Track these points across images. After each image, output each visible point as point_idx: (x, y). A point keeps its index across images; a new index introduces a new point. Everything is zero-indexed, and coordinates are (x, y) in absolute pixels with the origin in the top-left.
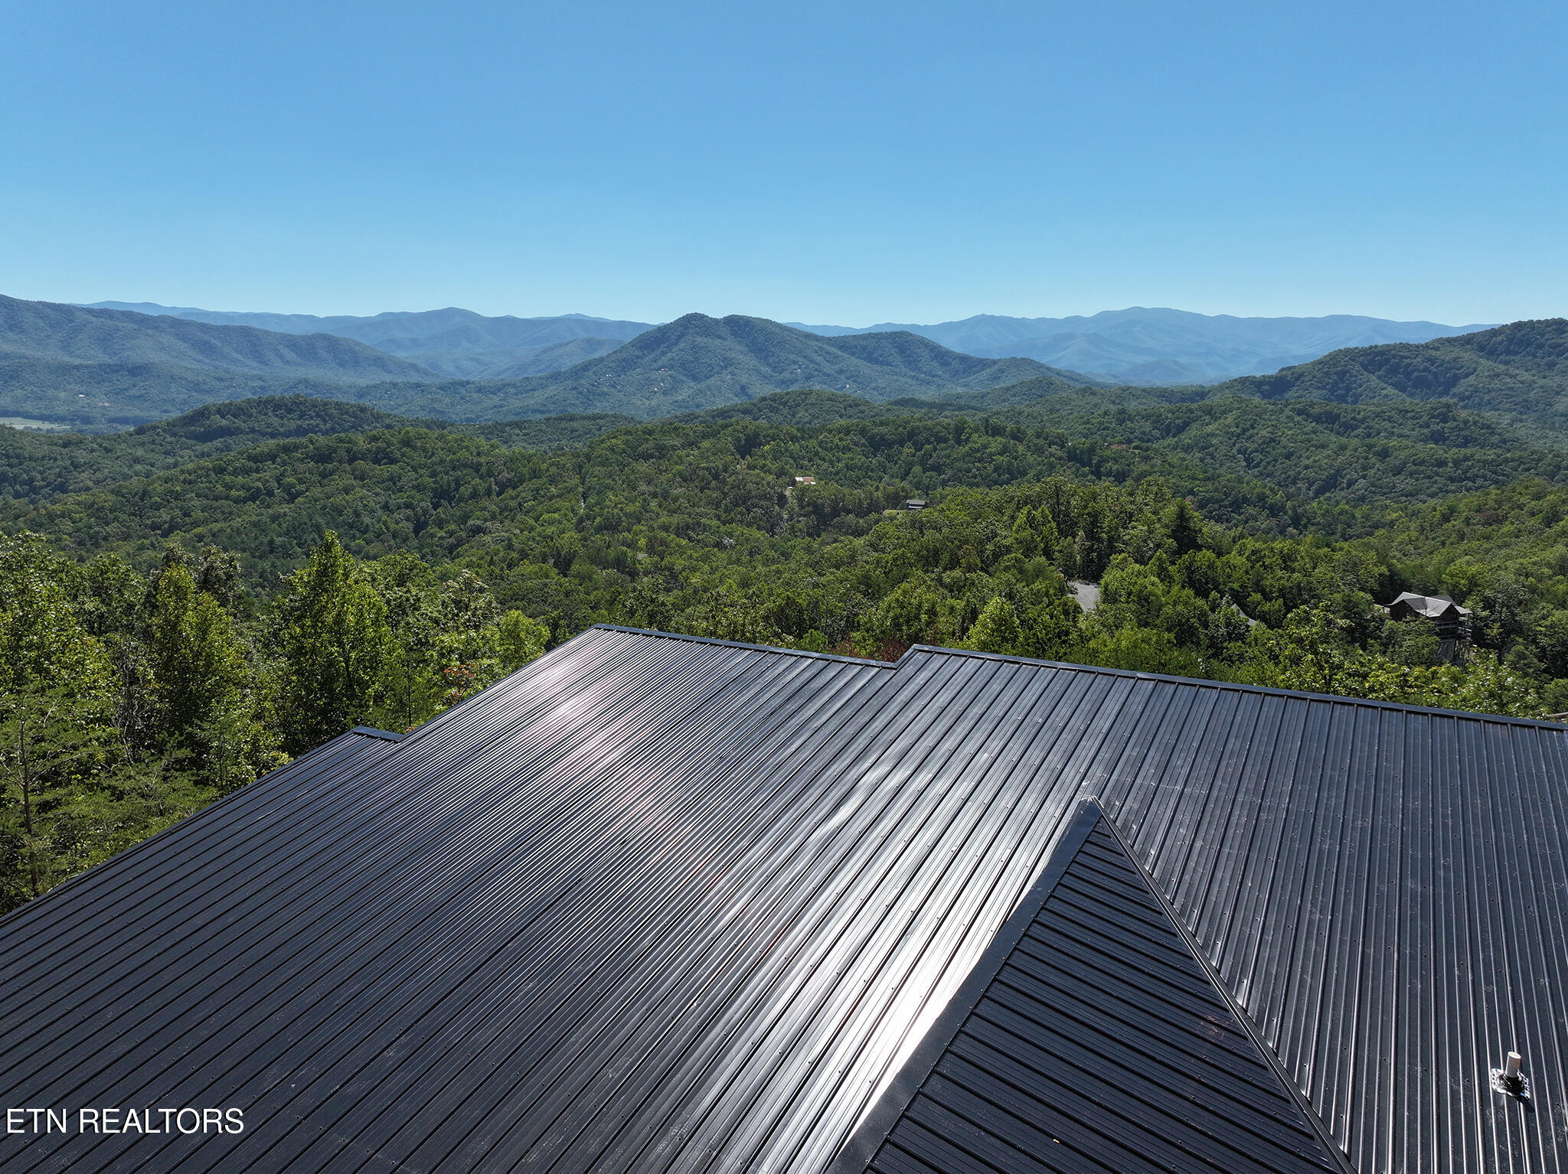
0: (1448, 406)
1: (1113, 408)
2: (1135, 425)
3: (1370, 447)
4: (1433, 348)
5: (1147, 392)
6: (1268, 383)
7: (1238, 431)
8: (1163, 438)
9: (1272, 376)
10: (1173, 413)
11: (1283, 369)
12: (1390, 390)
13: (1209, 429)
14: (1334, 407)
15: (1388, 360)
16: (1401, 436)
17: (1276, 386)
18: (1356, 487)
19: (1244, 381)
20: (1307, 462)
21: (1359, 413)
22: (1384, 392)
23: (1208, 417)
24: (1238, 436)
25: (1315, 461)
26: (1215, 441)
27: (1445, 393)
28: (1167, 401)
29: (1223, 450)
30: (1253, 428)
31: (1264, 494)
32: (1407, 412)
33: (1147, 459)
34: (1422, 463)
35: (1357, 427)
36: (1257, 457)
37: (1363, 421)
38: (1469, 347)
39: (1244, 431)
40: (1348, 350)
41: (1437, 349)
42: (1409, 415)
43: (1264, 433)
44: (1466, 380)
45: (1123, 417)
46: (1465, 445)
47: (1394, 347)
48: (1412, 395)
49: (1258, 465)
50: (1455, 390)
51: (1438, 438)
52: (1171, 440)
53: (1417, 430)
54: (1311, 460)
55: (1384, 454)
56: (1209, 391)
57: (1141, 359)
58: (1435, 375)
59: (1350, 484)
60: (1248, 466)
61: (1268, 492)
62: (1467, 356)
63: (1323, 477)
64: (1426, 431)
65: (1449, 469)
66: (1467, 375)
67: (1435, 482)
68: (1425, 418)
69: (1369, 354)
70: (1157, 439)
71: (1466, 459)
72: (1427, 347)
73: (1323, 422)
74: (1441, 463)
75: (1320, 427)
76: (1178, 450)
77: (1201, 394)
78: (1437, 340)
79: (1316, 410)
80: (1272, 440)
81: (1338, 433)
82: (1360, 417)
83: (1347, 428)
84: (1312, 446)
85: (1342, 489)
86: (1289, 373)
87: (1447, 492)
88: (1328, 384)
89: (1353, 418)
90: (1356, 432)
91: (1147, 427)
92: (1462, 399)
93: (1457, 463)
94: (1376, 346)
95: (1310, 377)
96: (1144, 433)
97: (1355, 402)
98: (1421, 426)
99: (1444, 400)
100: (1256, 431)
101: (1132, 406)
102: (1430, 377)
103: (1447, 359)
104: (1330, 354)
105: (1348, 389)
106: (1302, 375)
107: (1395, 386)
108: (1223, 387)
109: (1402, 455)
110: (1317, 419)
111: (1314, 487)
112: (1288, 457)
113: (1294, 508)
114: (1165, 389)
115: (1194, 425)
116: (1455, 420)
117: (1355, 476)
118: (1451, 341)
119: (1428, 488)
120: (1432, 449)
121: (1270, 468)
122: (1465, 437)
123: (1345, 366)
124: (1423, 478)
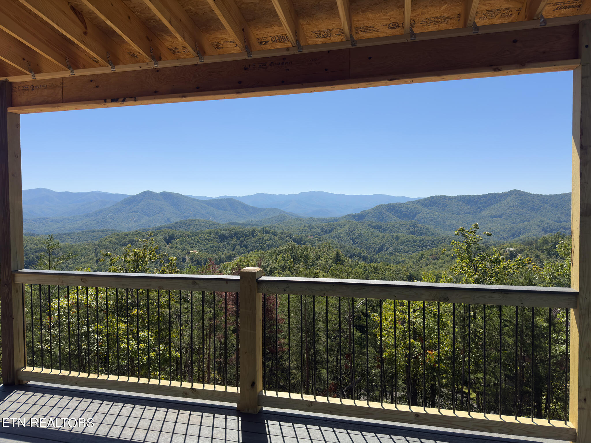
0: (415, 223)
1: (307, 225)
2: (315, 230)
3: (392, 236)
4: (408, 204)
5: (318, 219)
6: (358, 216)
7: (350, 231)
8: (325, 235)
9: (358, 214)
10: (328, 226)
11: (362, 211)
12: (396, 218)
13: (340, 231)
14: (379, 223)
15: (394, 208)
16: (401, 232)
17: (360, 217)
18: (389, 250)
19: (349, 215)
20: (373, 242)
21: (387, 225)
22: (394, 219)
23: (339, 227)
24: (350, 233)
25: (375, 241)
26: (342, 235)
27: (413, 219)
28: (325, 222)
29: (345, 238)
30: (354, 230)
31: (360, 252)
32: (402, 225)
33: (320, 241)
34: (409, 241)
35: (387, 230)
36: (357, 240)
37: (389, 228)
38: (418, 204)
39: (351, 232)
40: (382, 205)
41: (409, 205)
42: (403, 226)
43: (358, 232)
44: (419, 215)
45: (311, 228)
46: (421, 235)
47: (396, 204)
48: (403, 220)
49: (357, 243)
50: (416, 218)
51: (413, 233)
52: (327, 235)
53: (406, 231)
54: (374, 241)
55: (397, 238)
56: (338, 219)
57: (315, 209)
58: (409, 213)
59: (387, 249)
60: (354, 243)
61: (362, 252)
62: (419, 207)
63: (378, 247)
64: (409, 231)
65: (418, 243)
66: (419, 213)
67: (414, 248)
68: (408, 227)
69: (388, 206)
70: (323, 235)
71: (423, 240)
72: (406, 204)
73: (377, 228)
74: (415, 241)
75: (375, 230)
76: (330, 238)
77: (336, 220)
78: (409, 202)
79: (374, 225)
80: (361, 234)
81: (382, 232)
82: (388, 226)
83: (384, 230)
84: (374, 236)
85: (385, 251)
86: (364, 213)
87: (418, 251)
88: (376, 216)
89: (386, 227)
90: (387, 232)
91: (319, 231)
92: (419, 221)
93: (420, 241)
94: (390, 204)
95: (371, 214)
96: (318, 233)
97: (386, 222)
98: (407, 230)
99: (413, 221)
100: (355, 232)
101: (313, 224)
102: (408, 214)
103: (412, 208)
104: (376, 206)
105: (383, 218)
106: (368, 213)
107: (398, 216)
108: (343, 218)
109: (403, 238)
110: (375, 228)
111: (376, 250)
112: (366, 240)
113: (371, 258)
114: (324, 218)
115: (335, 230)
116: (417, 227)
117: (389, 246)
118: (412, 202)
119: (412, 250)
120: (412, 237)
121: (361, 244)
122: (421, 233)
123: (381, 210)
124: (410, 246)
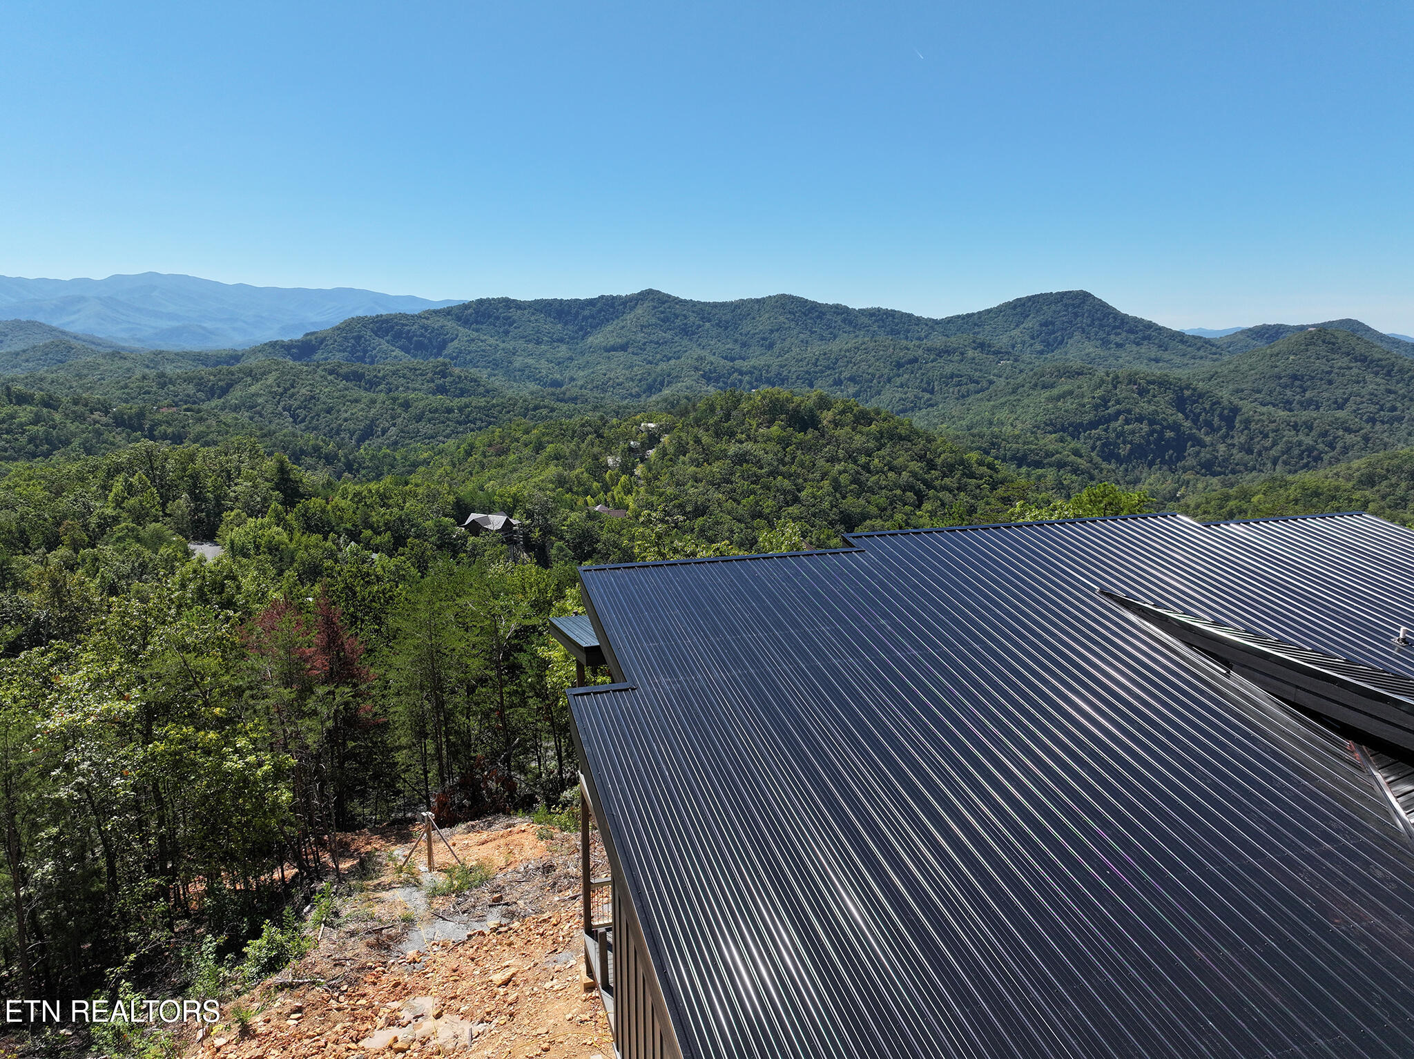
0: (444, 364)
1: (152, 373)
2: (179, 388)
3: (395, 400)
4: (425, 318)
5: (183, 356)
6: (295, 347)
7: (280, 390)
8: (209, 400)
9: (298, 341)
10: (215, 376)
11: (307, 335)
12: (398, 352)
13: (253, 389)
14: (358, 367)
15: (392, 327)
16: (415, 390)
17: (305, 349)
18: (389, 434)
19: (273, 345)
20: (346, 415)
21: (379, 372)
22: (394, 354)
23: (249, 378)
24: (281, 395)
25: (352, 414)
26: (260, 400)
27: (439, 354)
28: (202, 364)
29: (270, 408)
30: (293, 387)
31: (317, 445)
32: (416, 370)
33: (201, 420)
34: (436, 411)
35: (380, 384)
36: (302, 413)
37: (384, 377)
38: (449, 317)
39: (286, 390)
40: (359, 319)
41: (428, 319)
42: (418, 372)
43: (303, 391)
44: (452, 344)
45: (164, 381)
46: (461, 395)
47: (396, 316)
48: (415, 356)
49: (303, 421)
50: (445, 352)
51: (441, 390)
52: (215, 402)
53: (426, 384)
54: (349, 413)
55: (406, 405)
56: (243, 355)
57: (165, 324)
58: (430, 339)
59: (384, 432)
60: (295, 421)
61: (321, 444)
62: (450, 324)
63: (361, 427)
64: (432, 385)
65: (456, 414)
66: (452, 340)
67: (448, 426)
68: (430, 375)
69: (377, 322)
70: (204, 401)
71: (467, 406)
72: (419, 317)
73: (351, 381)
74: (449, 411)
75: (350, 384)
76: (227, 410)
77: (235, 358)
78: (427, 312)
79: (344, 370)
80: (313, 397)
81: (366, 389)
82: (380, 375)
83: (372, 385)
84: (348, 401)
85: (378, 437)
86: (313, 338)
87: (457, 433)
88: (347, 347)
89: (375, 376)
90: (380, 388)
91: (191, 389)
92: (452, 359)
93: (461, 410)
94: (382, 316)
95: (332, 341)
96: (188, 396)
97: (372, 363)
98: (428, 382)
99: (441, 359)
100: (296, 390)
101: (169, 369)
102: (426, 341)
103: (436, 327)
104: (345, 322)
105: (365, 352)
106: (324, 339)
107: (402, 348)
108: (255, 351)
109: (421, 404)
110: (346, 378)
111: (355, 437)
112: (329, 412)
113: (346, 457)
114: (200, 353)
115: (238, 387)
116: (452, 376)
117: (387, 425)
118: (436, 312)
119: (444, 431)
120: (441, 399)
121: (315, 422)
122: (461, 389)
123: (360, 331)
124: (439, 423)
